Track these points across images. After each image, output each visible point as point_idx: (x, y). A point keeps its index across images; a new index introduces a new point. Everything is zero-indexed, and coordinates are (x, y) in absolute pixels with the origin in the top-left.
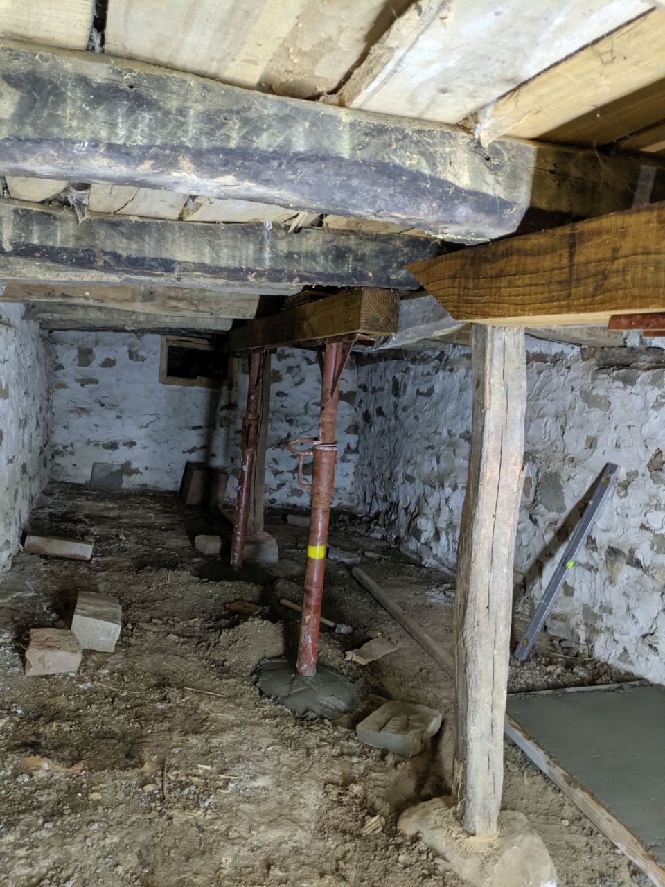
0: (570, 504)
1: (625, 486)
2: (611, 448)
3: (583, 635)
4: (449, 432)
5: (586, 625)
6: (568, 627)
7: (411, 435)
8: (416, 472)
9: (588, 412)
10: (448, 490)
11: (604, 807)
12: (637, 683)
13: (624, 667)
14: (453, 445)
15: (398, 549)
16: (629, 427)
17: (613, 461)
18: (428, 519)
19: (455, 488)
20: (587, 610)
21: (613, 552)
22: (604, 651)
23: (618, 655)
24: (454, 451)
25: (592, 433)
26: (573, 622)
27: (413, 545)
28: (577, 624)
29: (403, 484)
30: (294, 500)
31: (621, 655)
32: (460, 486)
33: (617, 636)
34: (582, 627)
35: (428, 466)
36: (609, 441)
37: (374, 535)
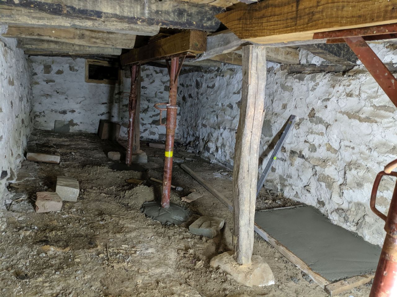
0: (275, 133)
1: (298, 124)
2: (293, 109)
3: (279, 188)
4: (222, 104)
5: (281, 183)
6: (273, 185)
7: (205, 106)
8: (207, 123)
9: (283, 93)
10: (222, 130)
11: (291, 252)
12: (302, 205)
13: (296, 200)
14: (224, 110)
15: (200, 156)
16: (301, 99)
17: (294, 114)
18: (213, 143)
19: (225, 129)
20: (281, 178)
21: (293, 152)
22: (288, 194)
23: (294, 195)
24: (224, 112)
25: (284, 102)
26: (275, 182)
27: (206, 154)
28: (277, 184)
29: (201, 128)
30: (152, 137)
31: (295, 195)
32: (227, 128)
33: (293, 187)
34: (279, 184)
35: (213, 120)
36: (292, 105)
37: (189, 151)
